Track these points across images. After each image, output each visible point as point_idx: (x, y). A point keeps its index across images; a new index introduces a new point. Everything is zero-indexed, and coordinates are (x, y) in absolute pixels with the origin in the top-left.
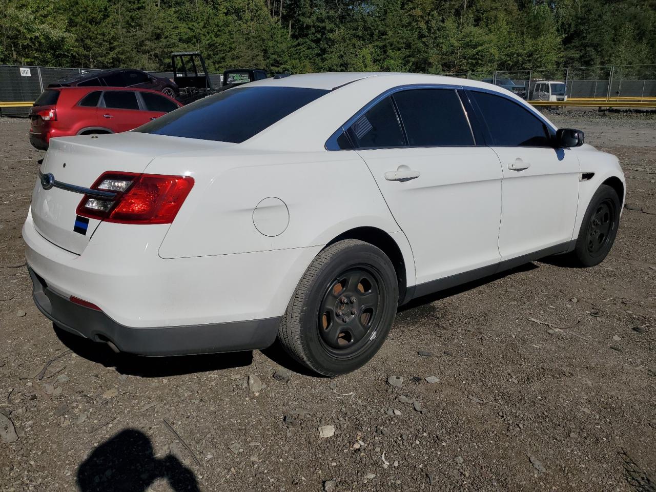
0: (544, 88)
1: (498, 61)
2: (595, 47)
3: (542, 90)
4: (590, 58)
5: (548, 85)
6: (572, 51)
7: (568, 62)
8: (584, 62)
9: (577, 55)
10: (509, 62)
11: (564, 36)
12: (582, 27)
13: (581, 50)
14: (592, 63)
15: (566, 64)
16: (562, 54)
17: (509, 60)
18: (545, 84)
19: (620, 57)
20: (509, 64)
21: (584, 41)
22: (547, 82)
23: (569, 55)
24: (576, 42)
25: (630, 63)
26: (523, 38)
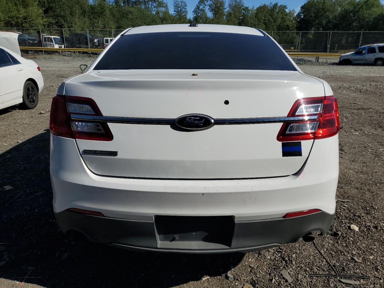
0: (50, 40)
1: (3, 20)
2: (63, 17)
3: (48, 41)
4: (61, 24)
5: (51, 38)
6: (51, 19)
7: (50, 25)
8: (59, 26)
9: (54, 21)
10: (12, 22)
11: (44, 9)
12: (52, 5)
13: (55, 19)
14: (63, 27)
15: (49, 26)
16: (45, 20)
17: (12, 21)
18: (50, 38)
19: (77, 24)
20: (13, 23)
21: (56, 13)
22: (50, 37)
23: (49, 21)
24: (50, 13)
25: (83, 28)
26: (18, 7)
